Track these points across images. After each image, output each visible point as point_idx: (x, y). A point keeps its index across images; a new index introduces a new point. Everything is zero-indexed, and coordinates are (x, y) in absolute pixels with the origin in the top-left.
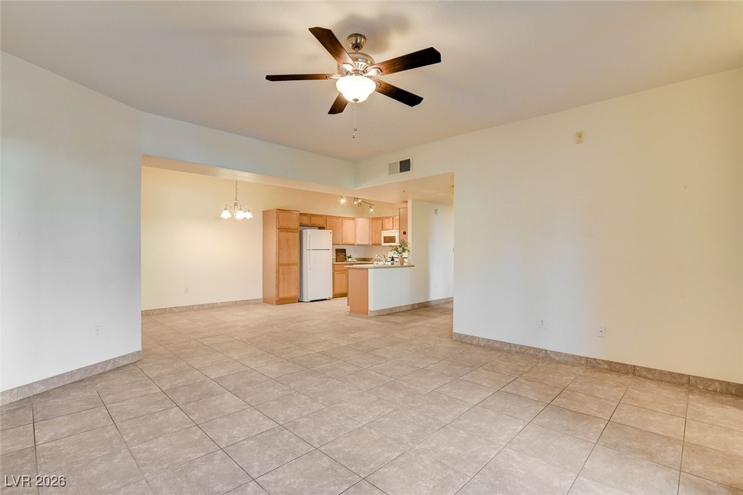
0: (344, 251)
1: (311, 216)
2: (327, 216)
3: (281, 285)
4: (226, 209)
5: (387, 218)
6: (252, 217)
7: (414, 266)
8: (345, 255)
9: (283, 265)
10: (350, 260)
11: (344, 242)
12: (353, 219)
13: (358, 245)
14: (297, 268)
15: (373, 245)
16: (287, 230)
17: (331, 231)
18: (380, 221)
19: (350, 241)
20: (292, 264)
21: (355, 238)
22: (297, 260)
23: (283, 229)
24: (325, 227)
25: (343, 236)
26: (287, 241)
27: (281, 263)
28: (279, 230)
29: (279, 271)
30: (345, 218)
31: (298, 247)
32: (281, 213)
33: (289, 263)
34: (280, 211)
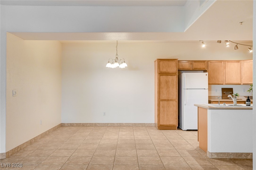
2: (208, 61)
3: (161, 115)
4: (109, 62)
6: (127, 66)
9: (163, 100)
13: (244, 84)
14: (176, 103)
16: (167, 74)
17: (207, 73)
19: (236, 82)
20: (171, 100)
21: (241, 78)
22: (176, 97)
23: (163, 74)
24: (207, 70)
25: (226, 77)
26: (167, 82)
27: (161, 99)
28: (159, 75)
29: (160, 105)
30: (228, 61)
31: (176, 87)
32: (161, 62)
33: (168, 99)
34: (161, 60)
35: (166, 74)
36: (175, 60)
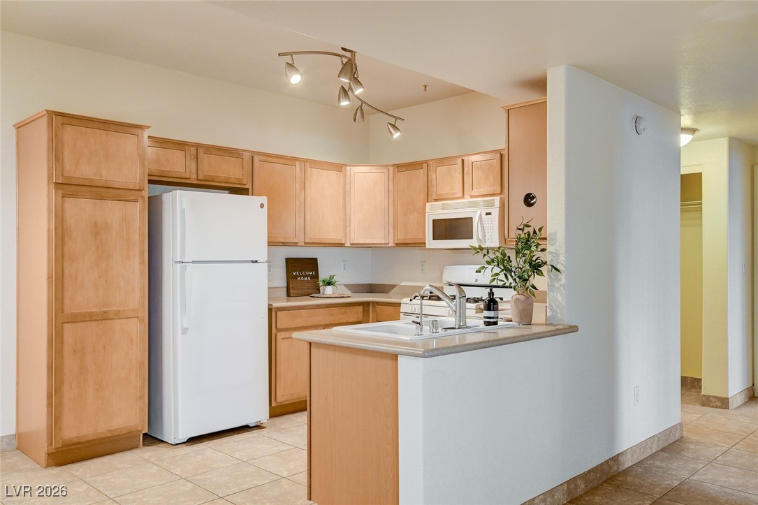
0: (312, 264)
1: (197, 150)
2: (253, 155)
3: (69, 393)
5: (442, 161)
7: (573, 329)
8: (317, 276)
9: (76, 319)
10: (329, 290)
11: (313, 235)
12: (339, 167)
13: (354, 246)
14: (137, 329)
15: (398, 245)
16: (100, 191)
17: (264, 200)
18: (421, 173)
19: (332, 235)
20: (118, 315)
21: (346, 225)
22: (138, 300)
23: (78, 188)
24: (248, 189)
25: (307, 217)
26: (98, 230)
27: (67, 310)
28: (60, 192)
29: (62, 343)
30: (315, 164)
31: (142, 253)
32: (69, 129)
33: (106, 312)
34: (66, 120)
35: (94, 189)
36: (135, 131)
